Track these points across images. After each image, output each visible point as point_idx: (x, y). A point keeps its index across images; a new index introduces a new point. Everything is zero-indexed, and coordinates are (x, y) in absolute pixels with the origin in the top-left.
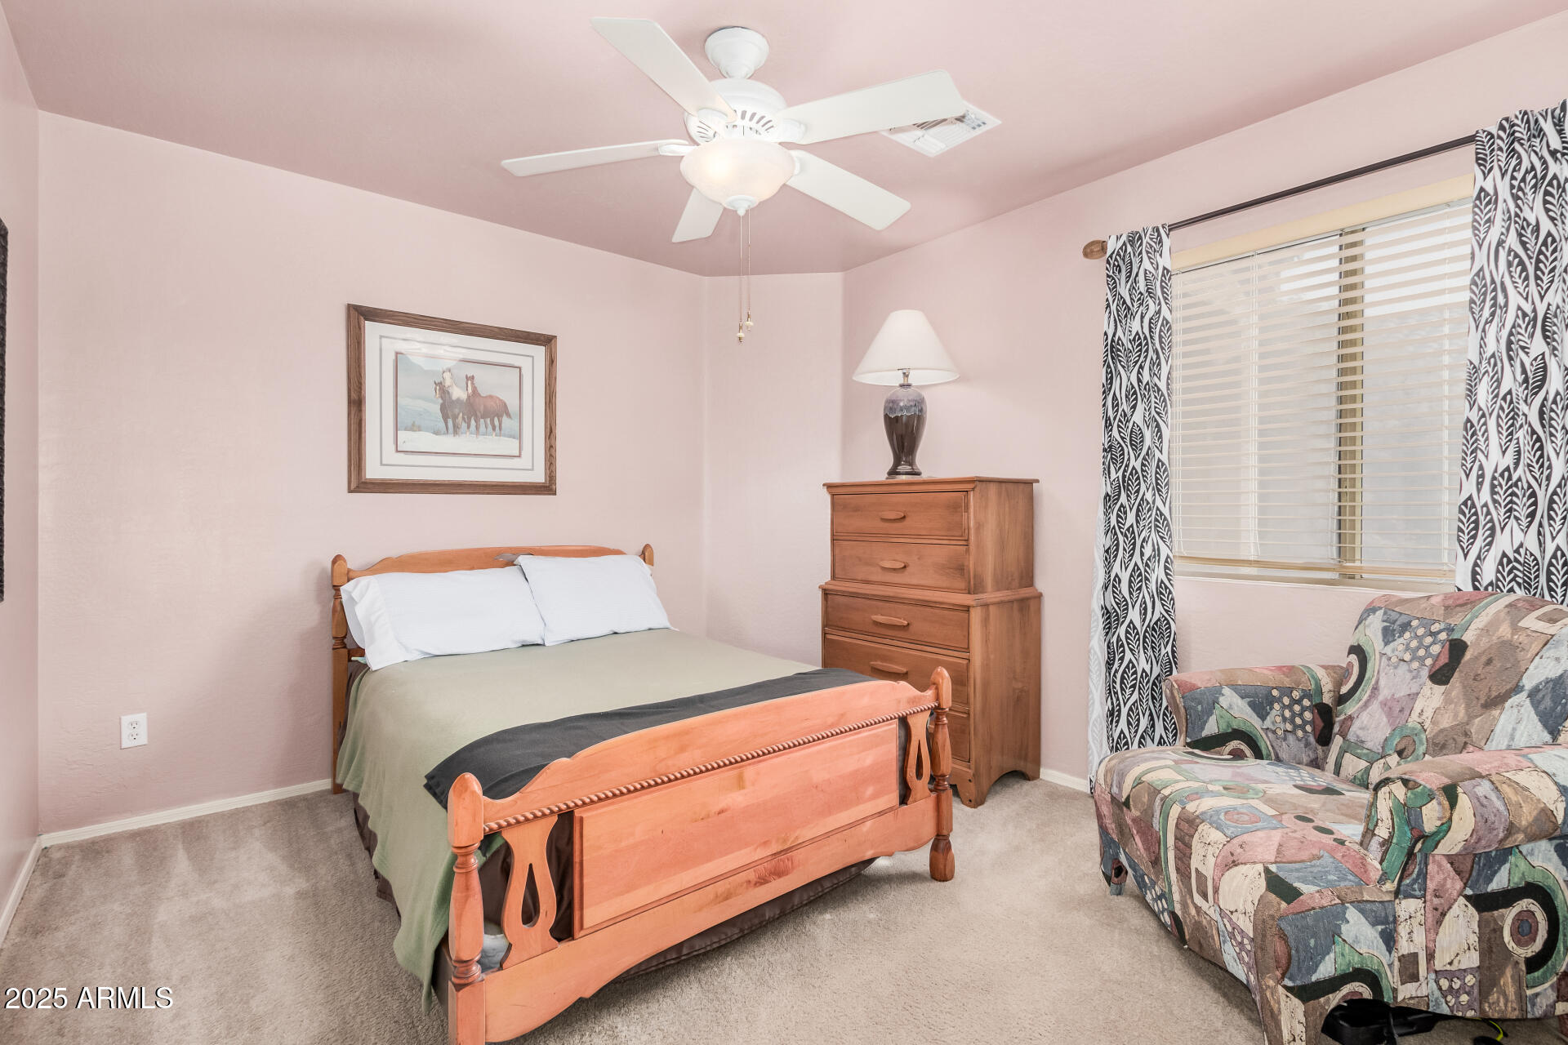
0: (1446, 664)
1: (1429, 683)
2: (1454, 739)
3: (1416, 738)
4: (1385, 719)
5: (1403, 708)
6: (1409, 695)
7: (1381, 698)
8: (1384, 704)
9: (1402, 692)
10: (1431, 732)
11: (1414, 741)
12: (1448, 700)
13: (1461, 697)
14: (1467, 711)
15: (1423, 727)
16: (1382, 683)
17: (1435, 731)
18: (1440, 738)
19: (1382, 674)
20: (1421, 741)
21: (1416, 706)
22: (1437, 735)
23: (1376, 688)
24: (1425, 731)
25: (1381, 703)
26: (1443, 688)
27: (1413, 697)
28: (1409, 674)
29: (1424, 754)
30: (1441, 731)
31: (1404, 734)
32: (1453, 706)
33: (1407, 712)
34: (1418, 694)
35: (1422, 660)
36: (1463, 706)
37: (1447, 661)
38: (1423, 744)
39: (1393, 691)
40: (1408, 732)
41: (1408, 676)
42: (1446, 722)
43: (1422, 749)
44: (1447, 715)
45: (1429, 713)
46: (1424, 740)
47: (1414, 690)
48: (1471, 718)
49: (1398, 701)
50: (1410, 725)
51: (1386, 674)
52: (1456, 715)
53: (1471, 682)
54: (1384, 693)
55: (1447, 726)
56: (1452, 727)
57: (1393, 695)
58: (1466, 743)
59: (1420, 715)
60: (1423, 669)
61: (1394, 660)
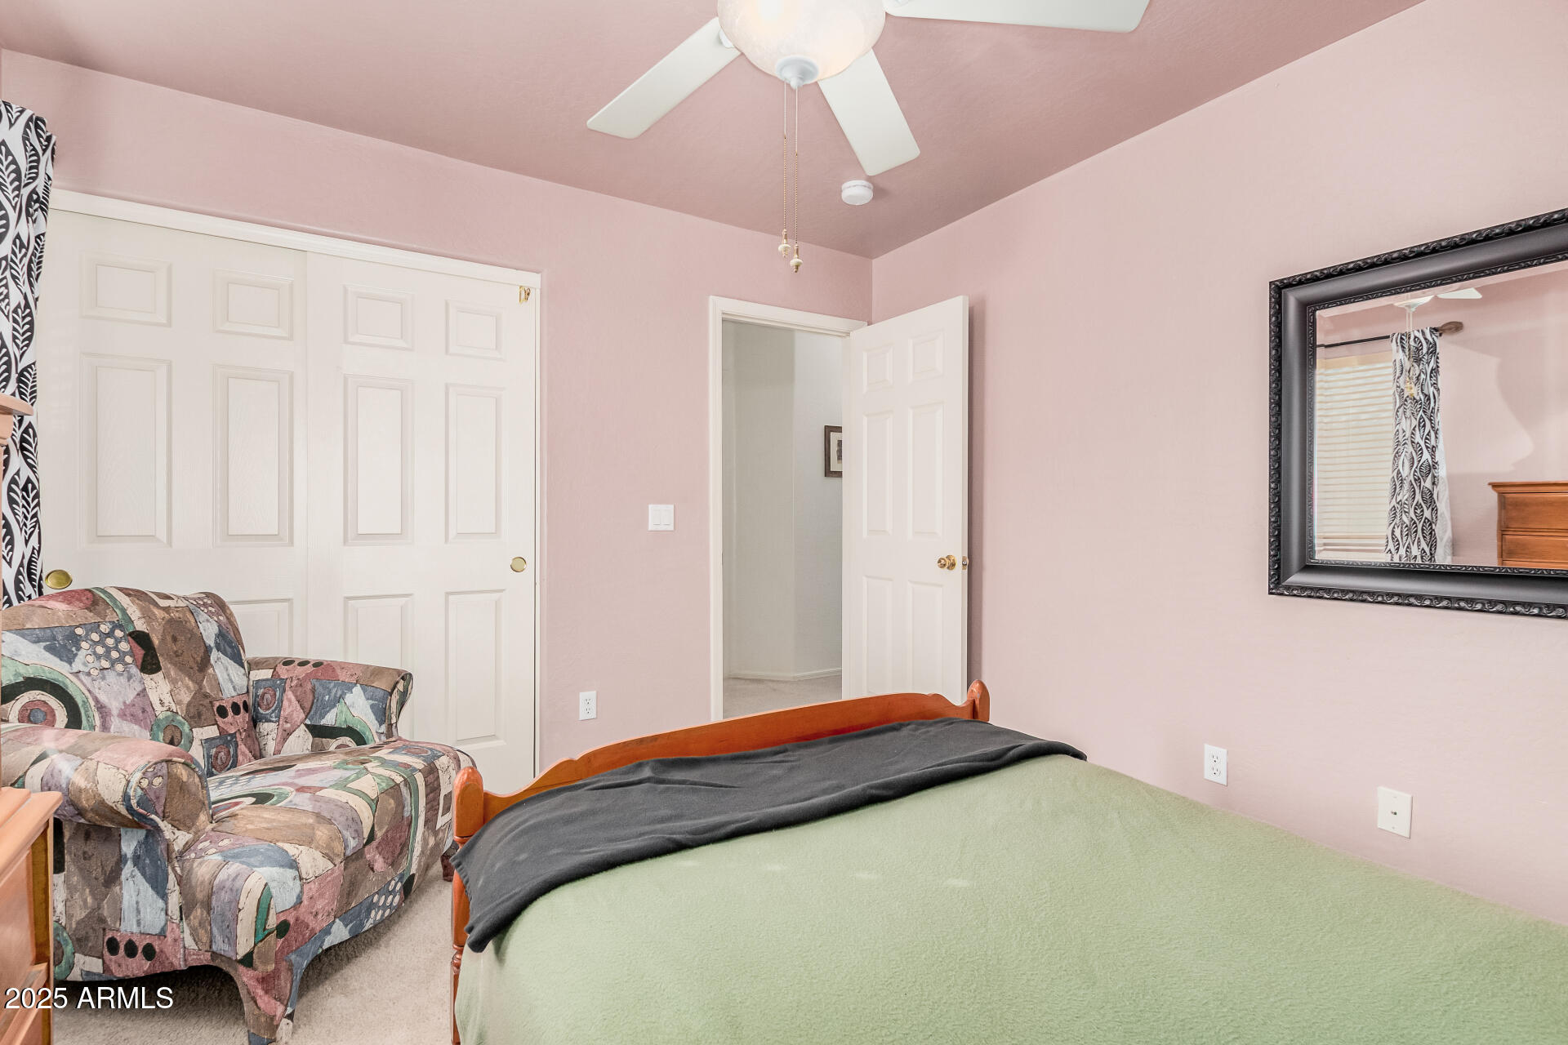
0: (145, 655)
1: (146, 676)
2: (201, 705)
3: (174, 724)
4: (136, 727)
5: (143, 709)
6: (138, 694)
7: (115, 712)
8: (122, 715)
9: (131, 696)
10: (182, 711)
11: (175, 726)
12: (173, 682)
13: (180, 673)
14: (193, 681)
15: (172, 711)
16: (103, 698)
17: (184, 708)
18: (192, 710)
19: (96, 692)
20: (180, 722)
21: (151, 699)
22: (187, 710)
23: (101, 707)
24: (177, 713)
25: (119, 716)
26: (160, 673)
27: (143, 693)
28: (121, 677)
29: (191, 730)
30: (189, 705)
31: (162, 727)
32: (180, 683)
33: (149, 709)
34: (145, 689)
35: (121, 660)
36: (187, 678)
37: (143, 652)
38: (184, 724)
39: (121, 700)
40: (165, 724)
41: (123, 680)
42: (186, 698)
43: (186, 728)
44: (182, 692)
45: (167, 699)
46: (183, 720)
47: (139, 689)
48: (199, 684)
49: (134, 705)
50: (161, 717)
51: (99, 689)
52: (188, 688)
53: (177, 659)
54: (114, 706)
55: (189, 699)
56: (193, 697)
57: (125, 703)
58: (211, 702)
59: (162, 703)
60: (130, 668)
61: (95, 673)
